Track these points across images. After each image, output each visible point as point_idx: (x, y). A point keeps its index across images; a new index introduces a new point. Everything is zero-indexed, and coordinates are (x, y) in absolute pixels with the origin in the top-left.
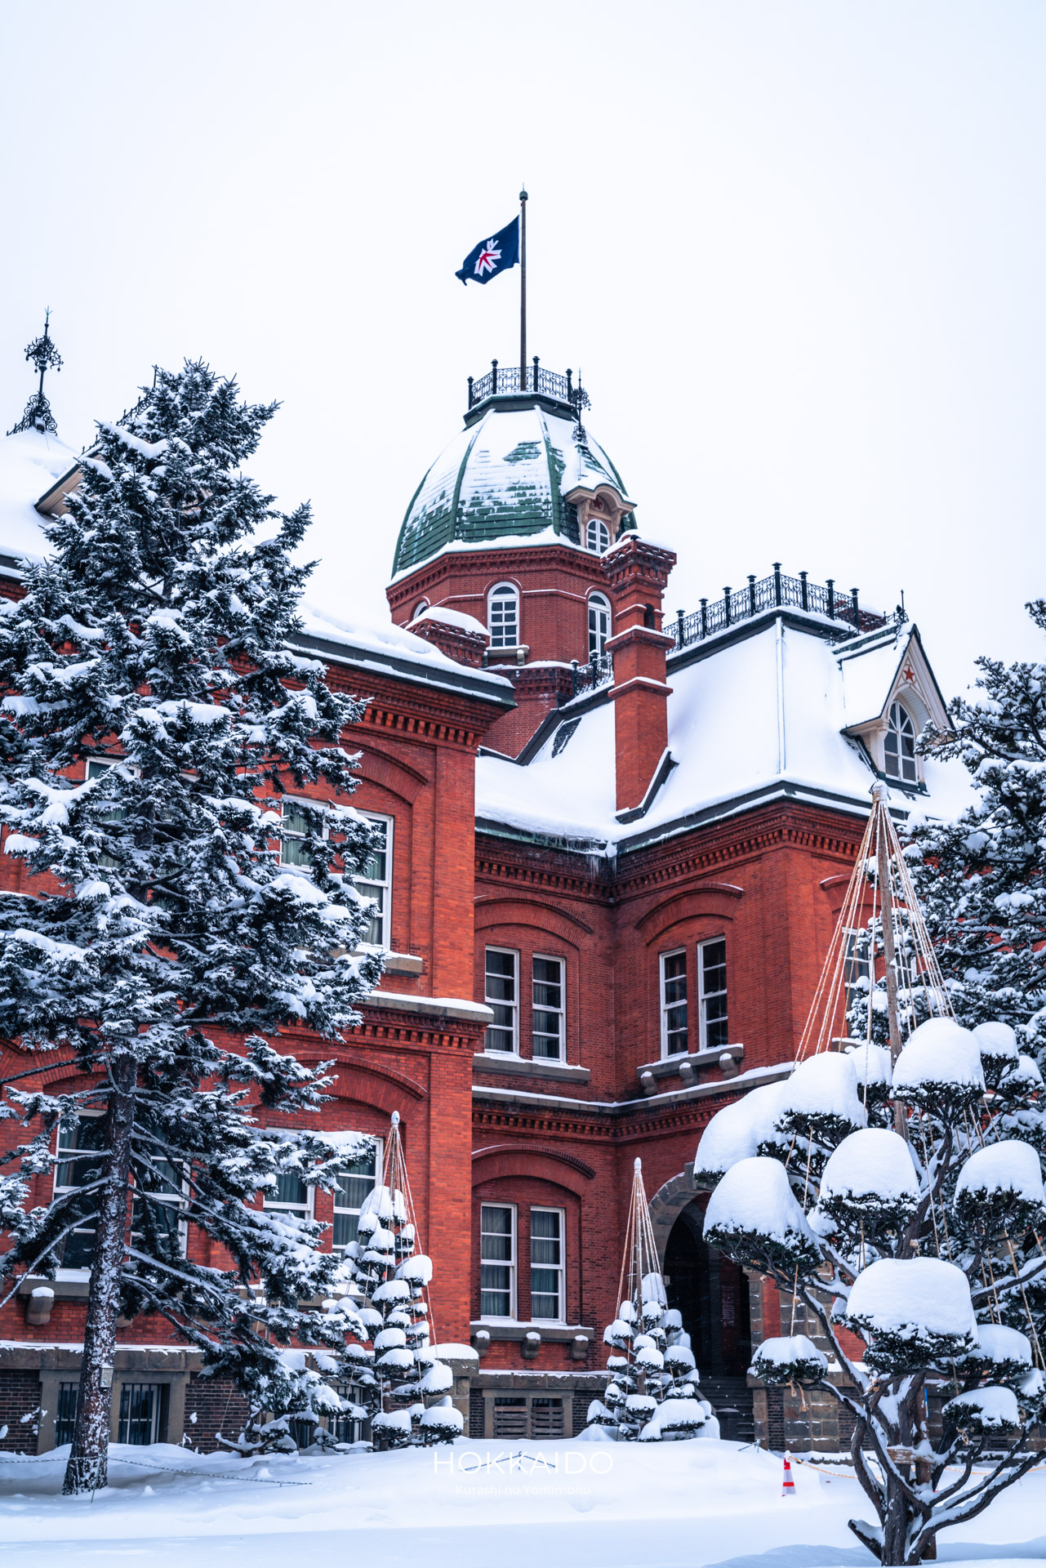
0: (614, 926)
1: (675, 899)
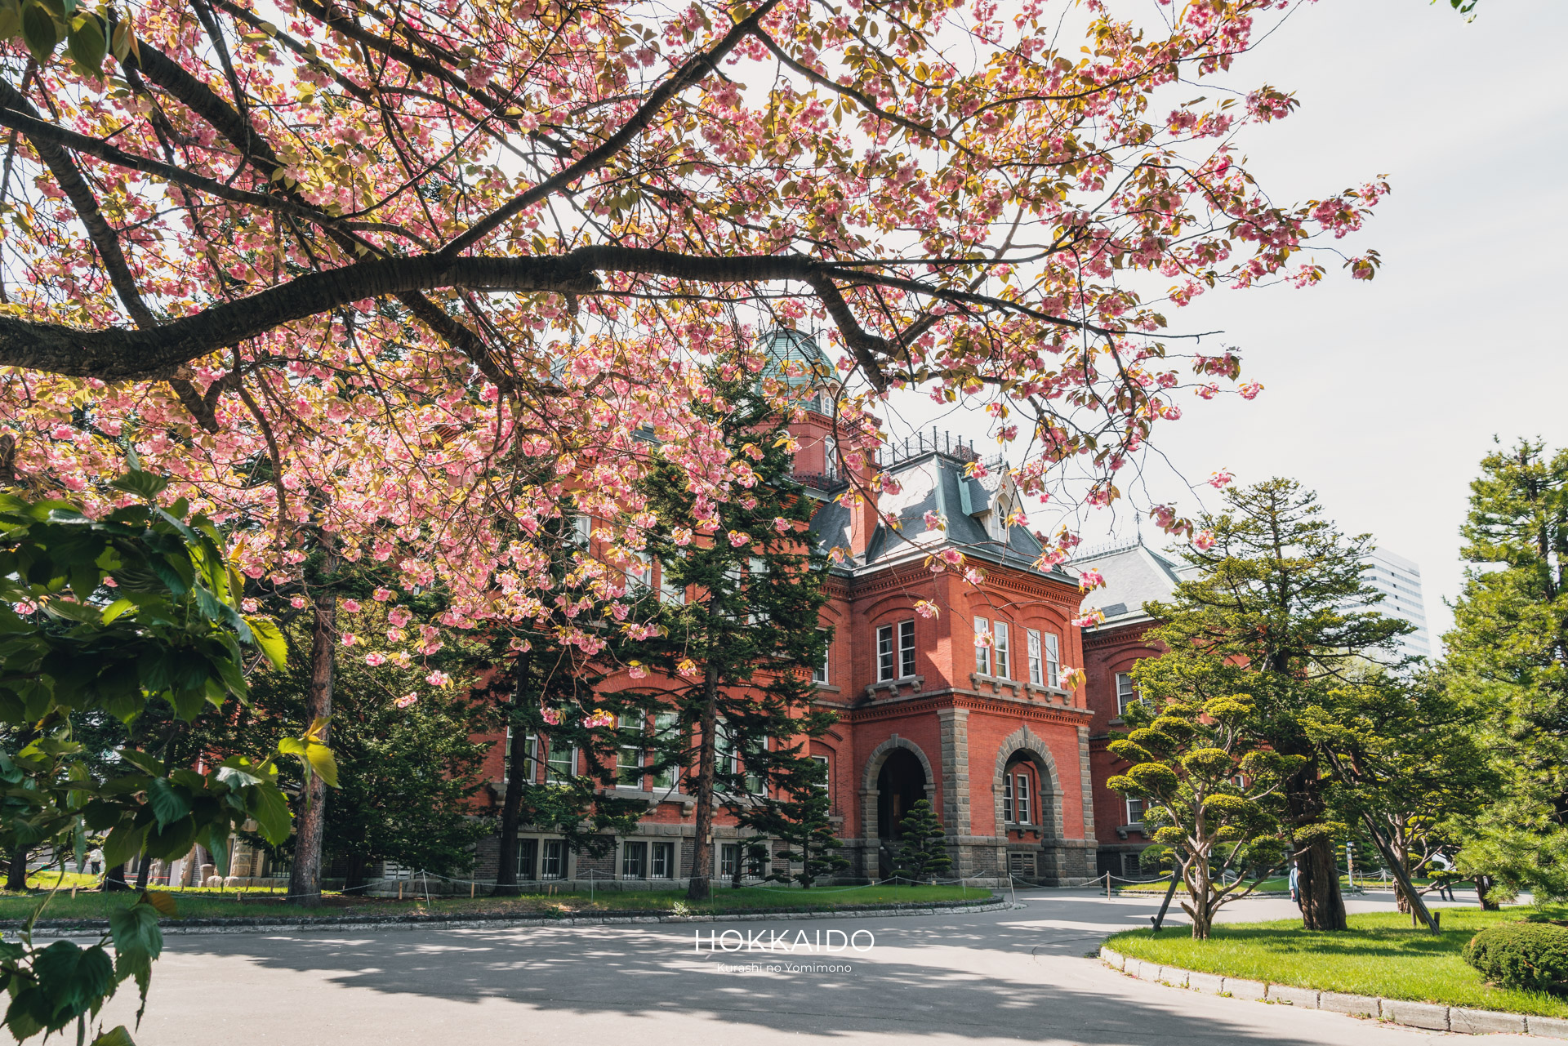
0: (852, 612)
1: (886, 600)
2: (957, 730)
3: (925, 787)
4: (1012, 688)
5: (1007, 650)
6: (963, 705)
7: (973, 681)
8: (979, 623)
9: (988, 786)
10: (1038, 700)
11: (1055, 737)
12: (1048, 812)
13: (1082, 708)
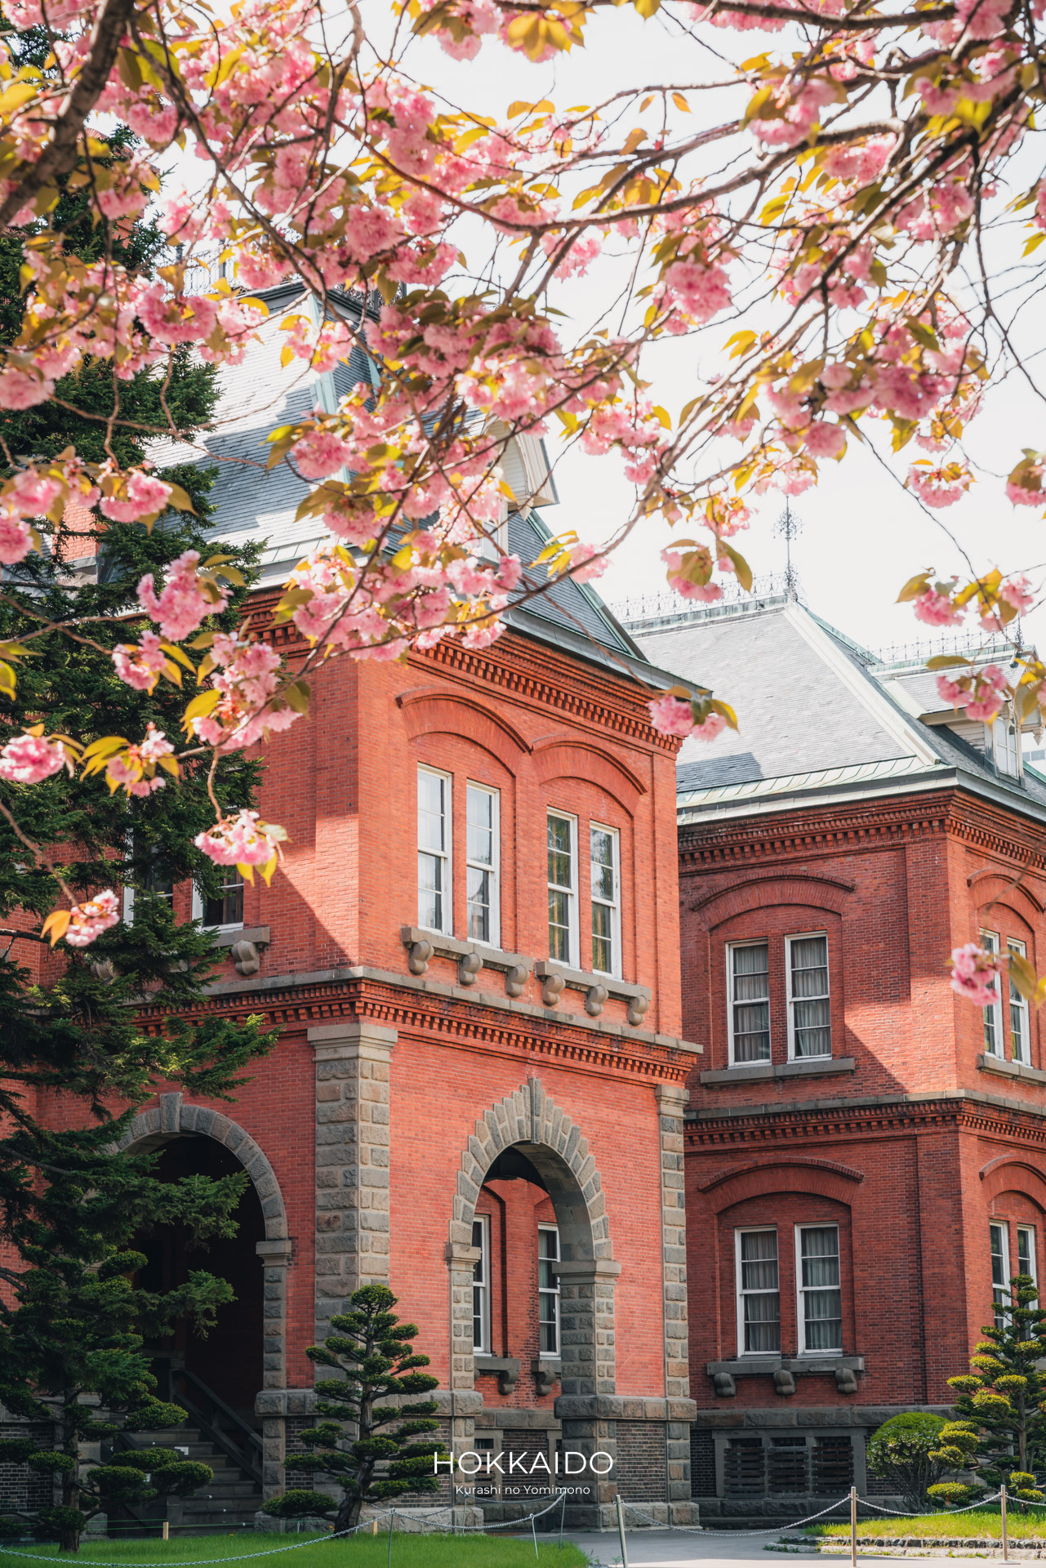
2: (364, 1087)
3: (262, 1248)
4: (506, 972)
5: (495, 867)
6: (381, 1013)
7: (411, 947)
8: (428, 785)
9: (437, 1246)
10: (568, 1008)
11: (605, 1113)
12: (579, 1320)
13: (672, 1036)
